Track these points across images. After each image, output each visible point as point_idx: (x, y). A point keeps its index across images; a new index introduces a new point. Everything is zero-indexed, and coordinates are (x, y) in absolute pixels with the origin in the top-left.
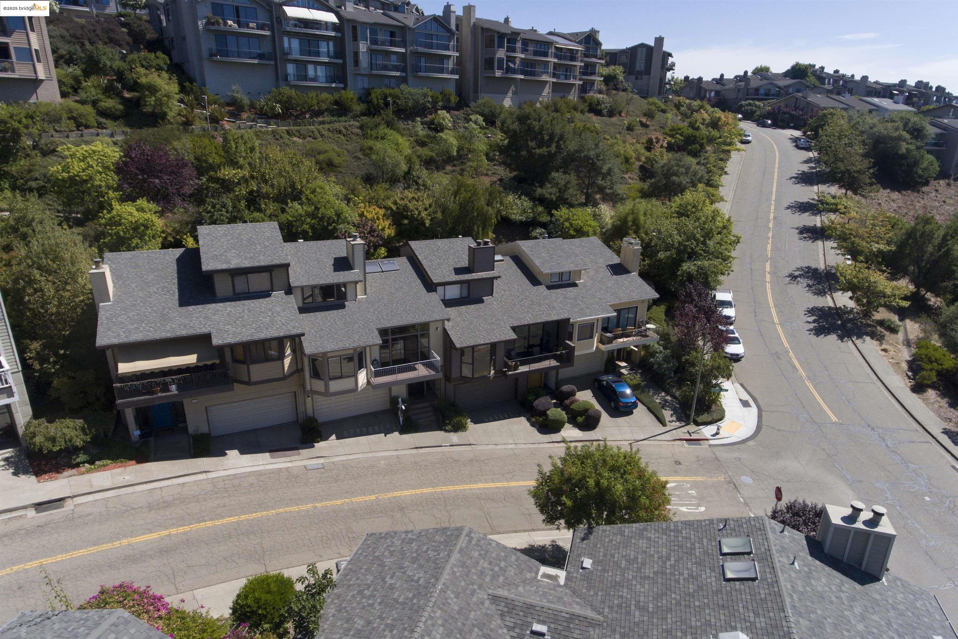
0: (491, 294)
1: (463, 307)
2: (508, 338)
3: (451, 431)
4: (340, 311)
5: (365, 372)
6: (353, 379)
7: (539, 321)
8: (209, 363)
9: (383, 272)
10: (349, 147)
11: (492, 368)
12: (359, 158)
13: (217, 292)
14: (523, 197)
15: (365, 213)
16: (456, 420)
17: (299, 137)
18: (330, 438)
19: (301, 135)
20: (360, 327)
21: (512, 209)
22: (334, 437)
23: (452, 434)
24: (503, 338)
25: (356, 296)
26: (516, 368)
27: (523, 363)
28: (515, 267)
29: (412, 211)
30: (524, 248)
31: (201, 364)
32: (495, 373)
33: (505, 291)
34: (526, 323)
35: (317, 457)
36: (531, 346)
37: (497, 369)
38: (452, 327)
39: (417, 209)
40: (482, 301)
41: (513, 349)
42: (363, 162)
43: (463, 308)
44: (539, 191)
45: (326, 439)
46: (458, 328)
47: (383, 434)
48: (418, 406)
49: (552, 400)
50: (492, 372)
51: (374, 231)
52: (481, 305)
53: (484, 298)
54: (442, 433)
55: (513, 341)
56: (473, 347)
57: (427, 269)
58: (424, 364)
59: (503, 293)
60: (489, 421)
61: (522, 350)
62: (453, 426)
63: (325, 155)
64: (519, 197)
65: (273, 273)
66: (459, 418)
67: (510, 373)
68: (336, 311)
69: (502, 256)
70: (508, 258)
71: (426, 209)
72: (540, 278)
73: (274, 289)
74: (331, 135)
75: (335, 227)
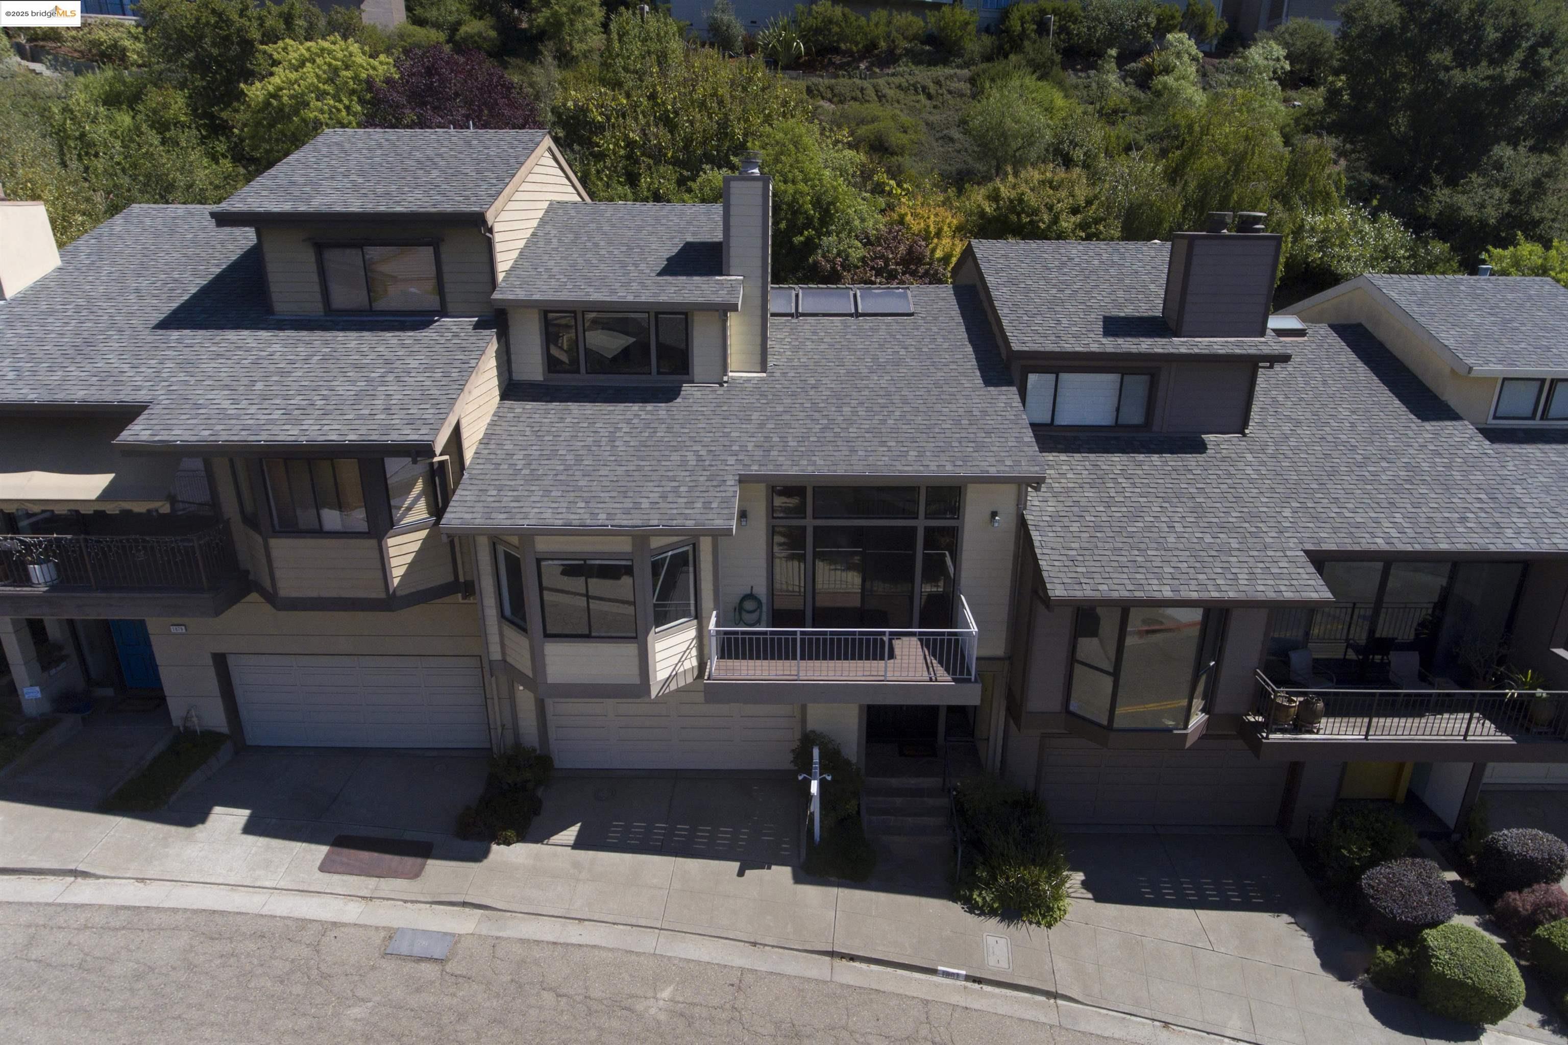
0: (1241, 427)
1: (1116, 458)
2: (1289, 595)
3: (993, 913)
4: (650, 407)
5: (692, 633)
6: (630, 650)
7: (1444, 546)
8: (139, 507)
9: (857, 315)
10: (935, 118)
11: (1198, 703)
12: (952, 140)
13: (275, 297)
14: (1385, 216)
15: (909, 218)
16: (1017, 874)
17: (830, 101)
18: (555, 839)
19: (834, 95)
20: (684, 462)
21: (1342, 245)
22: (571, 834)
23: (992, 923)
24: (1265, 590)
25: (725, 372)
26: (1304, 722)
27: (1337, 708)
28: (1347, 356)
29: (1036, 212)
30: (1394, 295)
31: (111, 508)
32: (1208, 724)
33: (1298, 424)
34: (1380, 544)
35: (465, 904)
36: (1384, 645)
37: (1219, 709)
38: (1056, 518)
39: (1050, 208)
40: (1200, 447)
41: (1295, 646)
42: (958, 146)
43: (1116, 462)
44: (1442, 196)
45: (540, 837)
46: (1075, 527)
47: (736, 865)
48: (894, 782)
49: (1445, 869)
50: (1197, 719)
51: (919, 260)
52: (1191, 460)
53: (1209, 438)
54: (955, 910)
55: (1310, 609)
56: (1125, 607)
57: (1003, 311)
58: (926, 642)
59: (1287, 428)
60: (1159, 902)
61: (1337, 652)
62: (1002, 897)
63: (870, 127)
64: (1374, 217)
65: (445, 249)
66: (1027, 873)
67: (1276, 737)
68: (636, 407)
69: (1303, 320)
70: (1323, 330)
71: (1075, 211)
72: (1451, 396)
73: (450, 307)
74: (901, 95)
75: (809, 239)
